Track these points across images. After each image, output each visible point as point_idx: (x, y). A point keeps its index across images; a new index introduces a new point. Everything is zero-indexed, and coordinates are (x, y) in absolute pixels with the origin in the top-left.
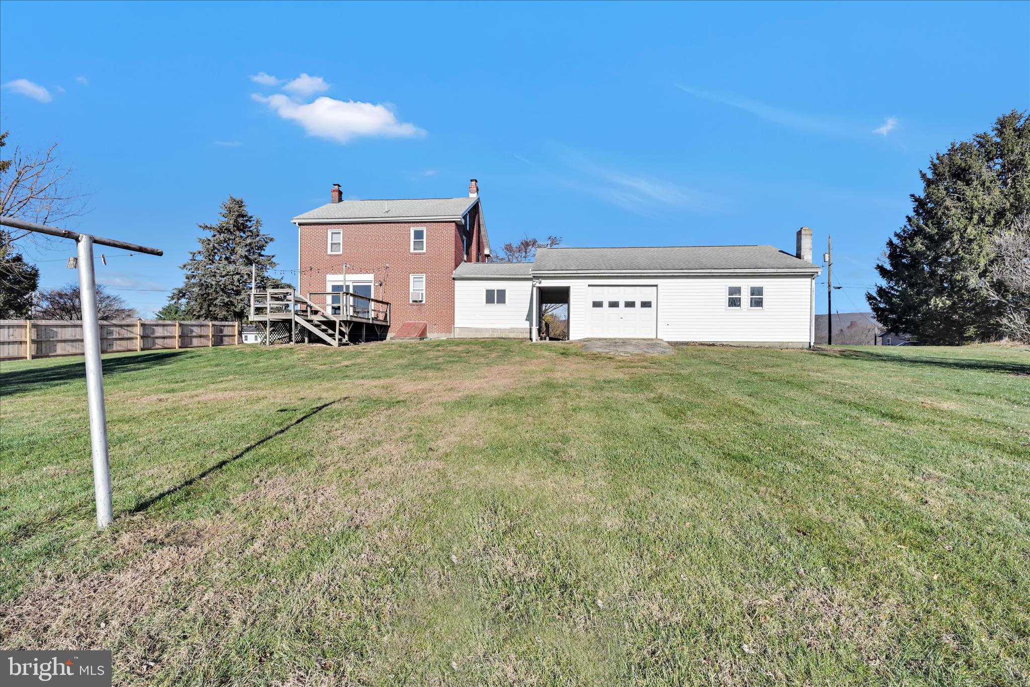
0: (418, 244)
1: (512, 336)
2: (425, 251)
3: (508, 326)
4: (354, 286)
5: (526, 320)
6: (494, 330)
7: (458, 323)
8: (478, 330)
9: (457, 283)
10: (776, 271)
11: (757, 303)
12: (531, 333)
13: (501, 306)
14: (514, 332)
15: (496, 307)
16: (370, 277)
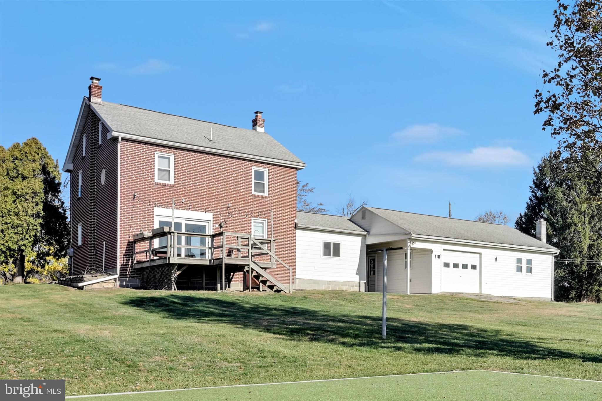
0: (260, 186)
1: (345, 288)
2: (266, 194)
3: (341, 280)
4: (186, 225)
5: (357, 274)
6: (330, 282)
7: (299, 274)
8: (316, 282)
9: (298, 232)
10: (540, 250)
11: (529, 270)
12: (359, 286)
13: (336, 258)
14: (346, 285)
15: (332, 260)
16: (209, 216)
